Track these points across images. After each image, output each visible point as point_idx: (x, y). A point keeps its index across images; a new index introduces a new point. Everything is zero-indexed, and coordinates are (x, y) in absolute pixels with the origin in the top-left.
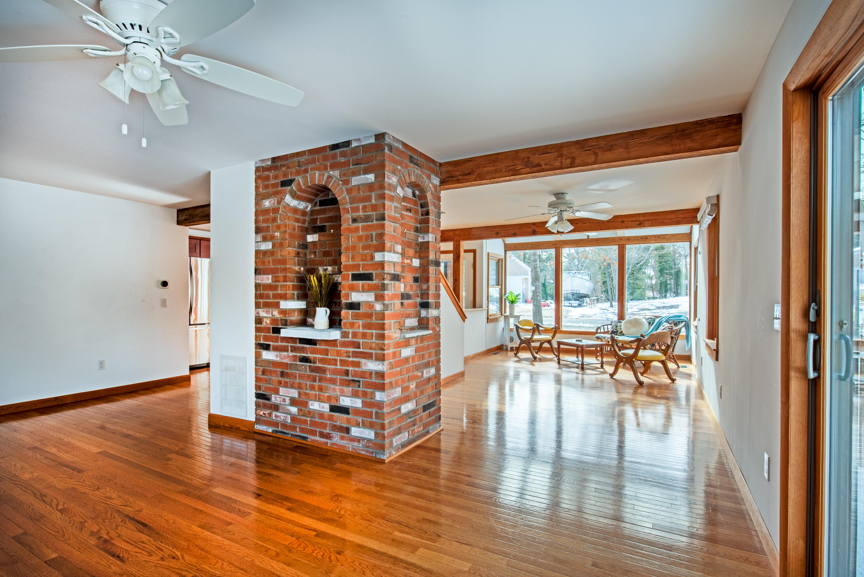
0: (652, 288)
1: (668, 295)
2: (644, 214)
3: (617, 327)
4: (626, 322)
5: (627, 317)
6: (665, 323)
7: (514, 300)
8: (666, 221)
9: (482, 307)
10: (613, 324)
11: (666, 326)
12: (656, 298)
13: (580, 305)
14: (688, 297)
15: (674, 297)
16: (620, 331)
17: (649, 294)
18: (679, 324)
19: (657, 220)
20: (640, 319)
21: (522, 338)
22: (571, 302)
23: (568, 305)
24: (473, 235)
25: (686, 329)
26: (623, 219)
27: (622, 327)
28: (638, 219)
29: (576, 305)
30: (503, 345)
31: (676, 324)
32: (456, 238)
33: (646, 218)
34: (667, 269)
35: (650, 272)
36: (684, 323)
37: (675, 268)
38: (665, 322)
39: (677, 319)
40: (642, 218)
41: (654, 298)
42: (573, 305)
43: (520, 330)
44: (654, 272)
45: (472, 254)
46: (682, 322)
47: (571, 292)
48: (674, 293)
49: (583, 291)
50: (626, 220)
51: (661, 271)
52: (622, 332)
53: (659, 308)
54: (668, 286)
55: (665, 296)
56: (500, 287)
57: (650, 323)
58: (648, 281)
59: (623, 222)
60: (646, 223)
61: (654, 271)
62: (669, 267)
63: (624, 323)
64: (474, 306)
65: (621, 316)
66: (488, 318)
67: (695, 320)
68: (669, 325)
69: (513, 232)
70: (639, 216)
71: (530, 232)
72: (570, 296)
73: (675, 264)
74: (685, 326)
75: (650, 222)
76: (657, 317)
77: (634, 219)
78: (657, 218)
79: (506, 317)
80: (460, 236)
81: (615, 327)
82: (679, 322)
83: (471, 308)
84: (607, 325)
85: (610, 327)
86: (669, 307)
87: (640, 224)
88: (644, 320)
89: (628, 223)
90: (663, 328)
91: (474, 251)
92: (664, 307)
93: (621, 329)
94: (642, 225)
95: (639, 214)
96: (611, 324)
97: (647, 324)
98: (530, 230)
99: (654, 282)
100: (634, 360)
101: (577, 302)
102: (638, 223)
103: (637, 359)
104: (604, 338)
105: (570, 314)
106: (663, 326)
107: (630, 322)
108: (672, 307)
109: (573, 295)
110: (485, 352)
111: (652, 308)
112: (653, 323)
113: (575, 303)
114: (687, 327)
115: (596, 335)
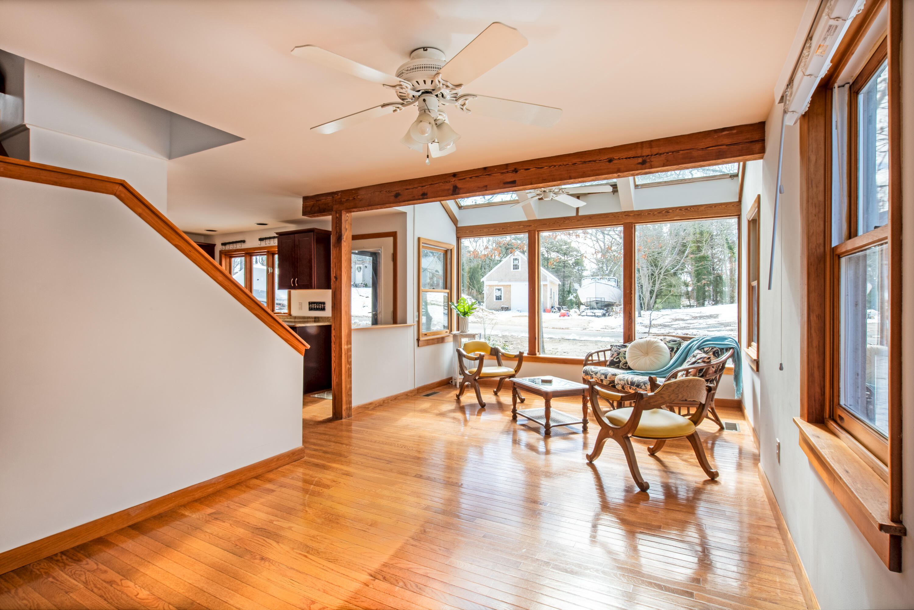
0: (688, 295)
1: (706, 303)
2: (651, 144)
3: (618, 354)
4: (634, 347)
5: (638, 340)
6: (698, 351)
7: (466, 310)
8: (695, 153)
9: (406, 323)
10: (614, 349)
11: (699, 356)
12: (693, 306)
13: (604, 315)
14: (735, 305)
15: (713, 305)
16: (623, 361)
17: (685, 301)
18: (723, 353)
19: (678, 151)
20: (656, 342)
21: (467, 372)
22: (595, 311)
23: (591, 314)
24: (361, 200)
25: (734, 361)
26: (610, 156)
27: (627, 356)
28: (639, 152)
29: (600, 314)
30: (451, 378)
31: (716, 354)
32: (335, 207)
33: (655, 150)
34: (705, 275)
35: (686, 277)
36: (730, 352)
37: (714, 274)
38: (698, 348)
39: (718, 345)
40: (646, 151)
41: (690, 306)
42: (596, 314)
43: (464, 360)
44: (691, 278)
45: (391, 239)
46: (727, 350)
47: (595, 299)
48: (713, 301)
49: (608, 299)
50: (616, 156)
51: (698, 275)
52: (626, 363)
53: (696, 318)
54: (706, 293)
55: (703, 305)
56: (448, 291)
57: (672, 349)
58: (683, 289)
59: (610, 161)
60: (655, 159)
61: (691, 276)
62: (707, 272)
63: (631, 349)
64: (395, 322)
65: (629, 336)
66: (418, 340)
67: (749, 345)
68: (704, 355)
69: (421, 192)
70: (642, 148)
71: (449, 190)
72: (595, 305)
73: (713, 270)
74: (732, 356)
75: (663, 157)
76: (685, 339)
77: (631, 154)
78: (677, 148)
79: (455, 336)
80: (341, 203)
81: (616, 354)
82: (722, 349)
83: (390, 324)
84: (604, 351)
85: (608, 354)
86: (707, 316)
87: (644, 163)
88: (662, 344)
89: (621, 161)
90: (694, 360)
91: (394, 235)
92: (701, 317)
93: (625, 358)
94: (647, 165)
95: (642, 143)
96: (610, 350)
97: (668, 351)
98: (449, 186)
99: (690, 289)
100: (629, 435)
101: (602, 311)
102: (640, 160)
103: (636, 433)
104: (596, 373)
105: (590, 325)
106: (694, 356)
107: (639, 347)
108: (711, 316)
109: (597, 303)
110: (411, 392)
111: (687, 318)
112: (678, 349)
113: (599, 312)
114: (736, 357)
115: (587, 368)
